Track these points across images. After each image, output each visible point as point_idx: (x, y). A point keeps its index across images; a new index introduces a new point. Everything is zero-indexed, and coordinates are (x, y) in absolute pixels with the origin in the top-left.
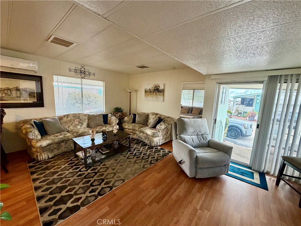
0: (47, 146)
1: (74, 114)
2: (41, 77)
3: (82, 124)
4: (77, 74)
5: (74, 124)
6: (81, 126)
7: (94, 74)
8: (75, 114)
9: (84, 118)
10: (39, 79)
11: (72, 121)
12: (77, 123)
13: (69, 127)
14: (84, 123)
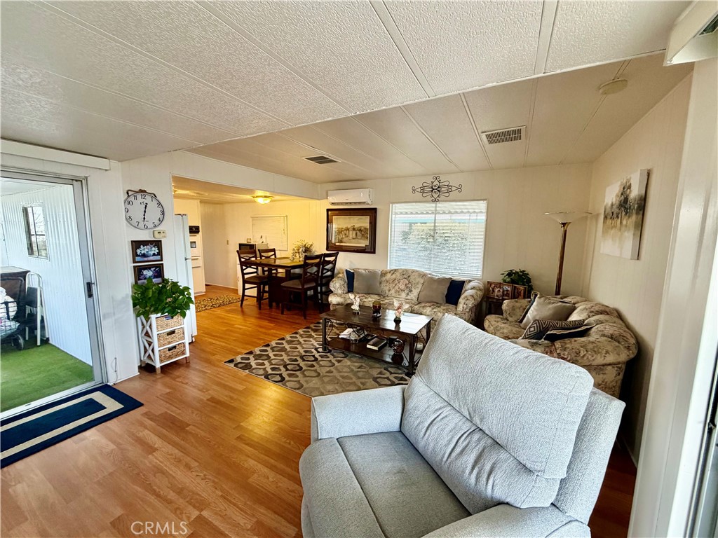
0: (338, 305)
1: (404, 270)
2: (375, 210)
3: (411, 291)
4: (425, 195)
5: (397, 287)
6: (408, 294)
7: (459, 189)
8: (407, 271)
9: (418, 280)
10: (372, 213)
11: (397, 282)
12: (403, 287)
13: (389, 291)
14: (413, 289)
